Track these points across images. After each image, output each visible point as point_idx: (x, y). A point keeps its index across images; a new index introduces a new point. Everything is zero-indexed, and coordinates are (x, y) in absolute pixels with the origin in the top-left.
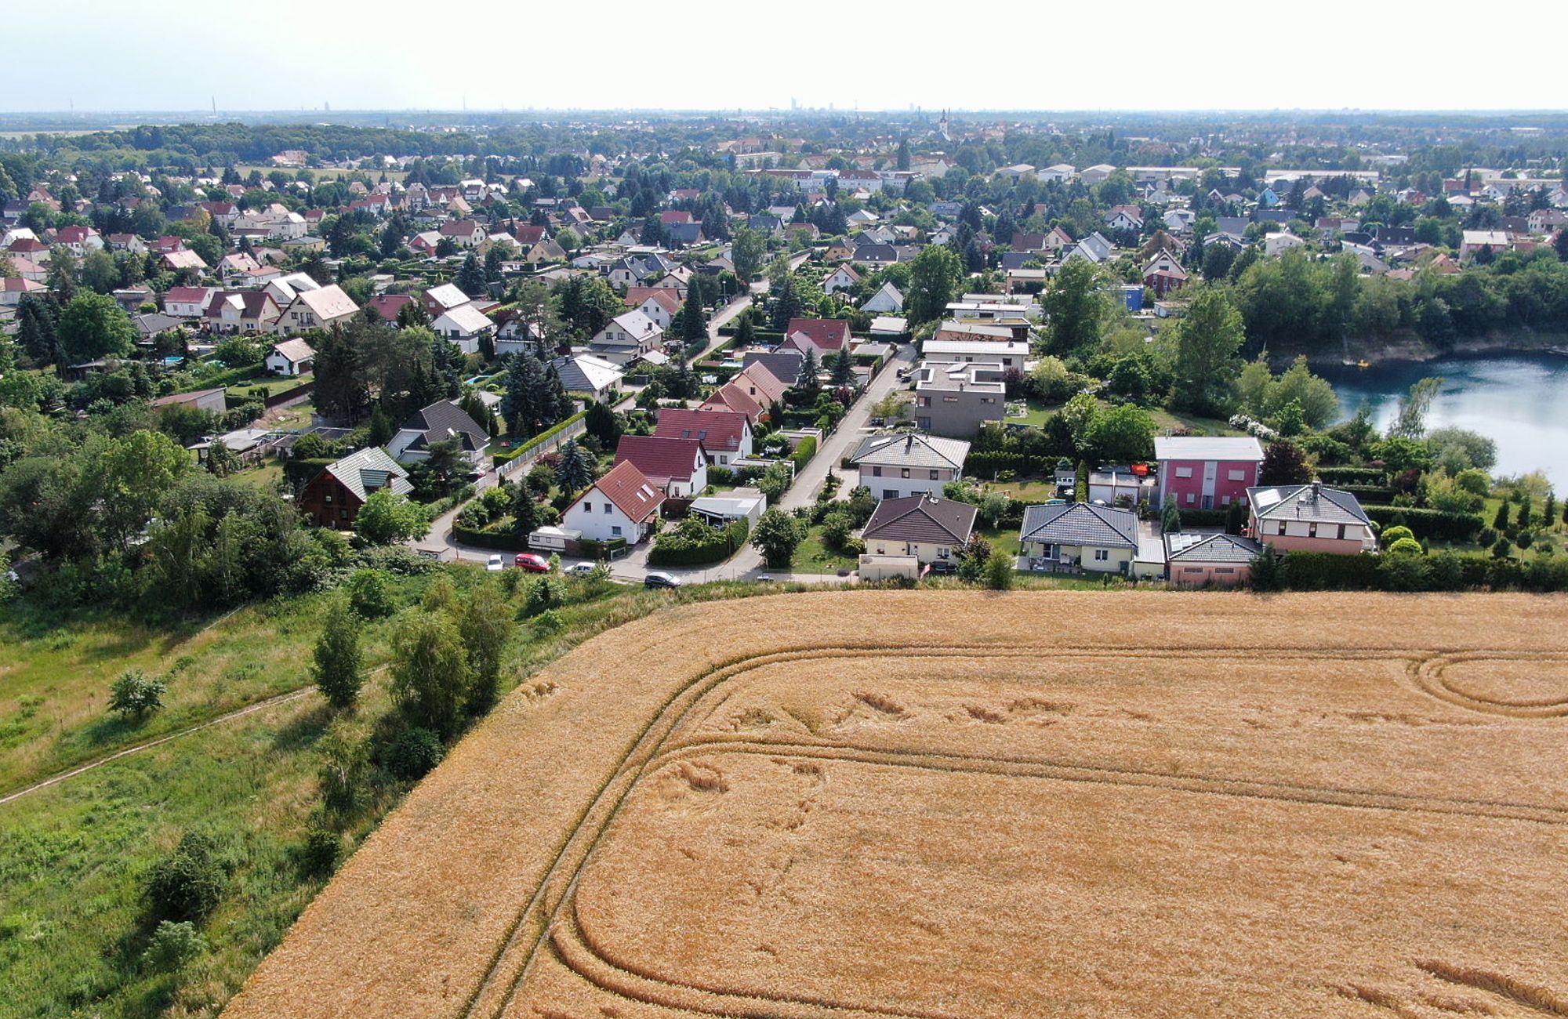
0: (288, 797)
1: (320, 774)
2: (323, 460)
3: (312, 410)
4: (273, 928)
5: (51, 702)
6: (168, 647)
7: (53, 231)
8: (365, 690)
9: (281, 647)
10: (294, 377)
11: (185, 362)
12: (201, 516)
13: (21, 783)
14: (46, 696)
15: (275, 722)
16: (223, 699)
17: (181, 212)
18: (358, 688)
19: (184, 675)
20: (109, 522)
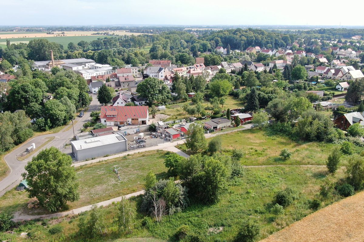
0: (312, 189)
1: (321, 186)
2: (343, 113)
3: (344, 100)
4: (300, 216)
5: (268, 150)
6: (295, 146)
7: (296, 51)
8: (338, 171)
9: (320, 154)
10: (342, 91)
11: (317, 84)
12: (310, 119)
13: (259, 164)
14: (268, 148)
15: (314, 170)
16: (304, 161)
17: (325, 49)
18: (336, 169)
19: (297, 153)
20: (290, 116)
